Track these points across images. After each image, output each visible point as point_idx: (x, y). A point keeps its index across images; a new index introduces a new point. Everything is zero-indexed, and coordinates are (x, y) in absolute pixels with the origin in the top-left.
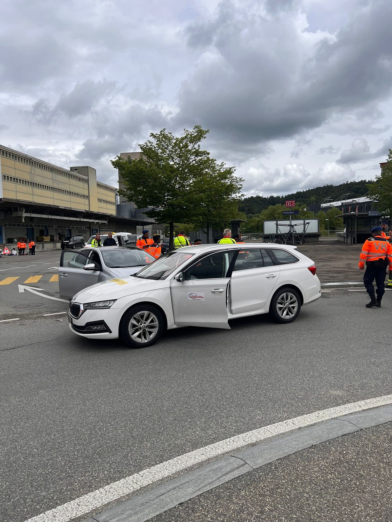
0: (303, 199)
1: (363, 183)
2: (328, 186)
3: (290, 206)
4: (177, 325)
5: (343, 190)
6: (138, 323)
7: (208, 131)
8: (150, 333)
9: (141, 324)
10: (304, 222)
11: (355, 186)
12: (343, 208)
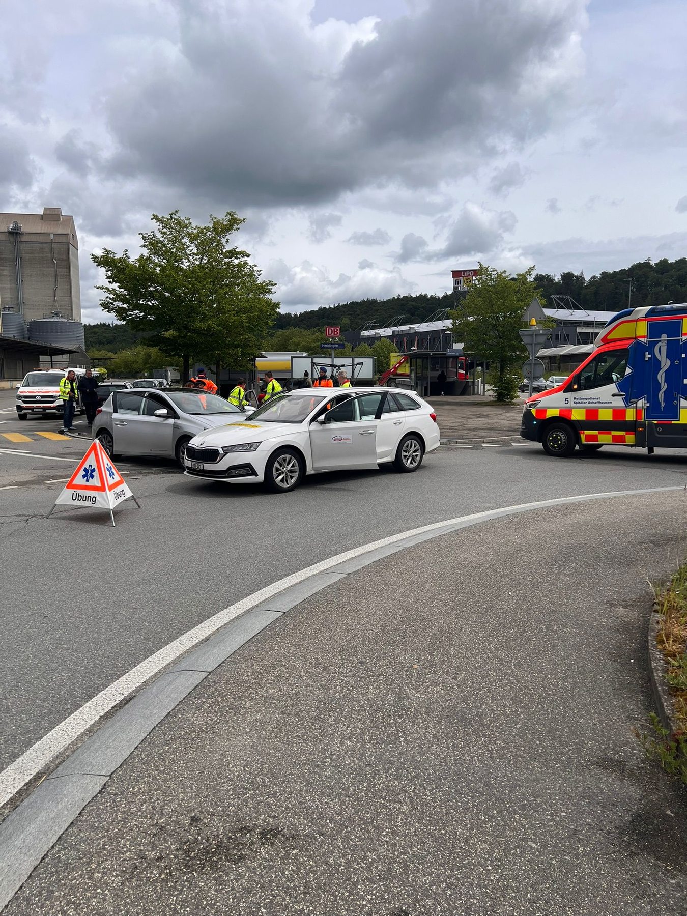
0: (329, 321)
1: (422, 298)
2: (368, 300)
3: (333, 335)
4: (315, 471)
5: (393, 309)
6: (281, 466)
7: (244, 219)
8: (292, 477)
9: (283, 468)
10: (353, 361)
11: (411, 303)
12: (395, 339)
